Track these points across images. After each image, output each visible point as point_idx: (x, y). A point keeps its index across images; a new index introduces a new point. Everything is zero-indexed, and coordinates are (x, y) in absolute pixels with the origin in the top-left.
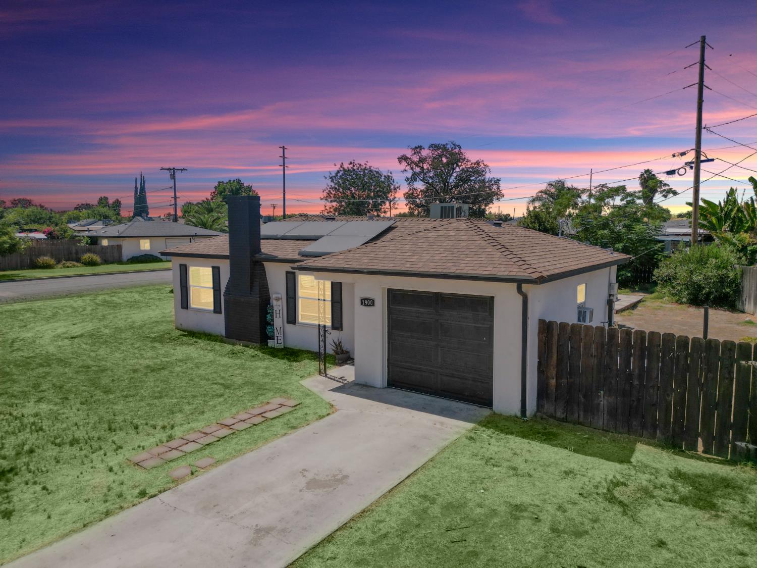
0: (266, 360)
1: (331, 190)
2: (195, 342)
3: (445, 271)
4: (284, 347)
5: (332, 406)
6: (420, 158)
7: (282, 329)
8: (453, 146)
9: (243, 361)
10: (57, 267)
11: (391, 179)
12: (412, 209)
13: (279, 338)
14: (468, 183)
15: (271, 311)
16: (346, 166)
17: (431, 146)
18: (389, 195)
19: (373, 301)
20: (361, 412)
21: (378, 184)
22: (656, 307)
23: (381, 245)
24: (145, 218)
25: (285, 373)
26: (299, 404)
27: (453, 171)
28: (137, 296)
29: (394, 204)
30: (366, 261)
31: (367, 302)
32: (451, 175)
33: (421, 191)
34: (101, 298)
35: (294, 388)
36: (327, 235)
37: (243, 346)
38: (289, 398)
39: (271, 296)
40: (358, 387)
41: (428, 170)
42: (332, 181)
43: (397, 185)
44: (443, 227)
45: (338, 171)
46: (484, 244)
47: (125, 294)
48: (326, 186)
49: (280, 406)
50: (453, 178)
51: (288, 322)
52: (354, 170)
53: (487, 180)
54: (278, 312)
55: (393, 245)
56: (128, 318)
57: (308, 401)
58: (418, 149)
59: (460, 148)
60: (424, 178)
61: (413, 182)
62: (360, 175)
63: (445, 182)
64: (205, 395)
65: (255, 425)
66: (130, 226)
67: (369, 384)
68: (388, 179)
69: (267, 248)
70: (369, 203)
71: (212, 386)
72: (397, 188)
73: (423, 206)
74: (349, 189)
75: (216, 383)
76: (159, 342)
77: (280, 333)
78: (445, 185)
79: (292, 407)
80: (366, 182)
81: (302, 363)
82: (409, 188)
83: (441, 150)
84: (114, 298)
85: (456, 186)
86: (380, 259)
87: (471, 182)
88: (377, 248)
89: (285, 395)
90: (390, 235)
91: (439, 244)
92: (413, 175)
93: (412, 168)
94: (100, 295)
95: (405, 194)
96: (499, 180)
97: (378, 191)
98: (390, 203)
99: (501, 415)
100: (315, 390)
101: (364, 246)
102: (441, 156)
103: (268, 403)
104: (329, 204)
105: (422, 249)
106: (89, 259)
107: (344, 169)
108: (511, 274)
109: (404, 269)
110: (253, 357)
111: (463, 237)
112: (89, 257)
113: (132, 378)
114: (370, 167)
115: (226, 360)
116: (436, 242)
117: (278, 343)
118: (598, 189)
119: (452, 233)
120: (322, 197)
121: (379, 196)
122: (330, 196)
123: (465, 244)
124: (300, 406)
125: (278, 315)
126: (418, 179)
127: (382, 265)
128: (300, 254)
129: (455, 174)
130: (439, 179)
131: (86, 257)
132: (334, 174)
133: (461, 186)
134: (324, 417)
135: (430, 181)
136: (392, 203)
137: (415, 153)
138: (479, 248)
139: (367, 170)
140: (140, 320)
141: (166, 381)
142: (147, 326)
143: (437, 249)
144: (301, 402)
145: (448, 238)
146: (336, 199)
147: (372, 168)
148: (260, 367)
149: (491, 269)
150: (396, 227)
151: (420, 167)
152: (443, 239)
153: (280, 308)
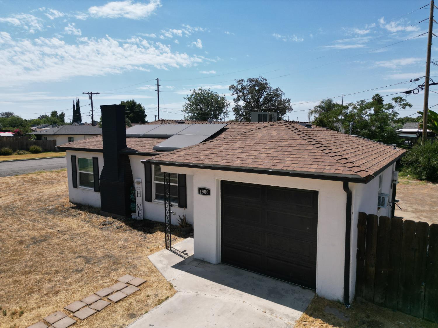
0: (128, 232)
1: (188, 106)
2: (79, 214)
3: (272, 167)
4: (144, 219)
5: (172, 286)
6: (242, 87)
7: (142, 205)
8: (262, 79)
9: (109, 232)
10: (13, 154)
11: (225, 99)
12: (237, 117)
13: (140, 212)
14: (270, 102)
15: (133, 192)
16: (197, 91)
17: (249, 79)
18: (223, 109)
19: (209, 190)
20: (197, 295)
21: (217, 102)
22: (405, 183)
23: (215, 143)
24: (80, 123)
25: (139, 245)
26: (144, 283)
27: (262, 94)
28: (54, 175)
29: (227, 114)
30: (202, 157)
31: (204, 191)
32: (261, 97)
33: (243, 107)
34: (30, 176)
35: (143, 263)
36: (176, 134)
37: (112, 218)
38: (136, 276)
39: (134, 180)
40: (195, 263)
41: (247, 94)
42: (189, 100)
43: (228, 103)
44: (266, 128)
45: (192, 94)
46: (304, 143)
47: (47, 173)
48: (185, 103)
49: (126, 285)
50: (262, 99)
51: (147, 200)
52: (202, 94)
53: (283, 100)
54: (139, 192)
55: (226, 143)
56: (41, 192)
57: (152, 279)
58: (241, 82)
59: (266, 80)
60: (244, 99)
61: (238, 101)
62: (206, 96)
63: (257, 101)
64: (67, 270)
65: (98, 311)
66: (62, 128)
67: (205, 260)
68: (223, 99)
69: (130, 144)
70: (211, 114)
71: (76, 260)
72: (228, 104)
73: (244, 115)
74: (199, 105)
75: (80, 257)
76: (52, 214)
77: (140, 209)
78: (257, 103)
79: (137, 287)
80: (209, 101)
81: (155, 235)
82: (235, 105)
83: (255, 82)
84: (38, 177)
85: (264, 104)
86: (215, 155)
87: (273, 101)
88: (213, 145)
89: (134, 271)
90: (223, 135)
91: (264, 143)
92: (238, 97)
93: (237, 93)
94: (30, 174)
95: (233, 109)
96: (289, 100)
97: (216, 106)
98: (224, 114)
99: (325, 299)
100: (159, 266)
101: (202, 144)
102: (254, 85)
103: (117, 281)
104: (187, 115)
105: (250, 147)
106: (34, 149)
107: (196, 93)
108: (337, 172)
109: (234, 165)
110: (118, 228)
111: (284, 136)
112: (34, 147)
113: (15, 250)
114: (212, 92)
115: (97, 232)
116: (261, 140)
117: (139, 216)
118: (359, 103)
119: (275, 133)
120: (183, 110)
121: (217, 110)
122: (187, 110)
123: (287, 143)
124: (144, 285)
125: (139, 195)
126: (241, 99)
127: (216, 160)
128: (155, 149)
129: (263, 97)
130: (253, 100)
131: (33, 147)
132: (190, 96)
133: (267, 103)
134: (163, 301)
135: (248, 101)
136: (225, 114)
137: (239, 84)
138: (300, 146)
139: (210, 94)
140: (48, 194)
141: (41, 254)
142: (50, 199)
143: (263, 147)
144: (146, 280)
145: (272, 137)
146: (191, 111)
147: (213, 93)
148: (120, 239)
149: (316, 166)
150: (228, 128)
151: (242, 92)
152: (268, 138)
153: (141, 190)
